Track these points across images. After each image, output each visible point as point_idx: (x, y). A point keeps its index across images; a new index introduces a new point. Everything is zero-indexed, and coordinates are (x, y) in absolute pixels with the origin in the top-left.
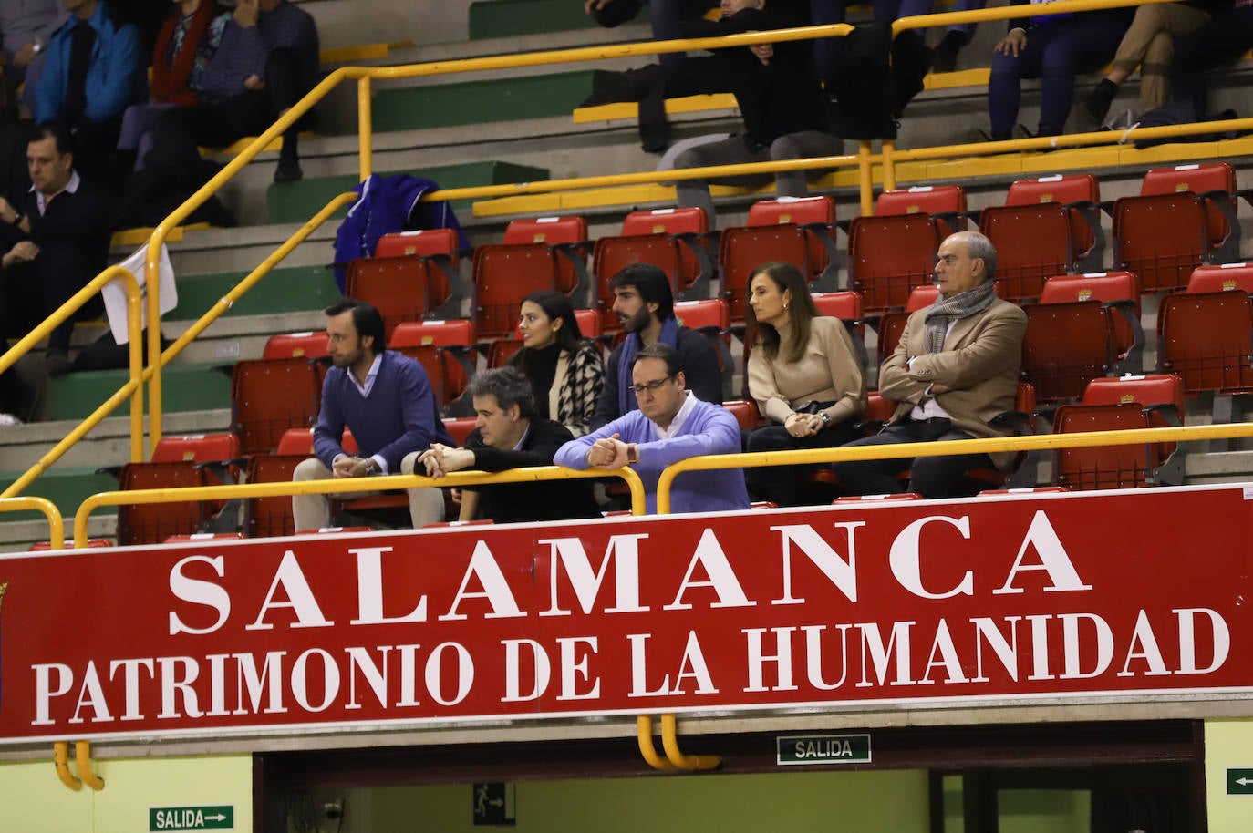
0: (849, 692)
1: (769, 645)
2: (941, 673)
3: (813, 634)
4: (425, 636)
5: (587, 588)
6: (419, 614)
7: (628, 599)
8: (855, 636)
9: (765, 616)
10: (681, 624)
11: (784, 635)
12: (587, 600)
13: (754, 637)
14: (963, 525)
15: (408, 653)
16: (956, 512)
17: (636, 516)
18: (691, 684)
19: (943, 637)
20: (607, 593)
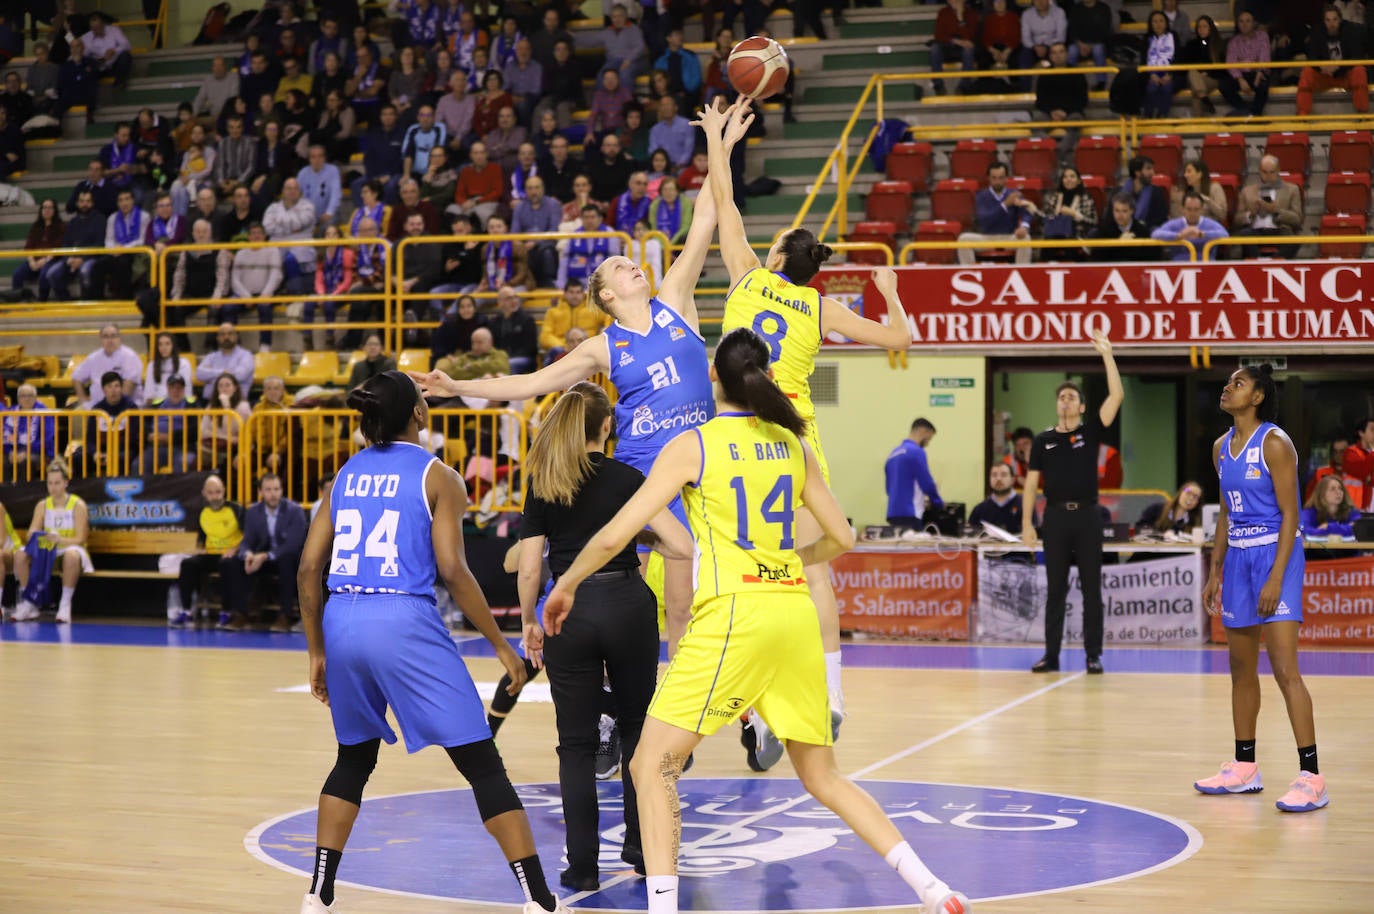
0: (1300, 338)
1: (1261, 318)
2: (1344, 333)
3: (1283, 315)
4: (1085, 310)
5: (1169, 292)
6: (1082, 299)
7: (1190, 296)
8: (1303, 316)
9: (1260, 306)
10: (1216, 308)
11: (1268, 315)
12: (1169, 296)
13: (1253, 315)
14: (1358, 272)
15: (1076, 317)
16: (1354, 265)
17: (1194, 262)
18: (1221, 334)
19: (1346, 317)
20: (1179, 293)
